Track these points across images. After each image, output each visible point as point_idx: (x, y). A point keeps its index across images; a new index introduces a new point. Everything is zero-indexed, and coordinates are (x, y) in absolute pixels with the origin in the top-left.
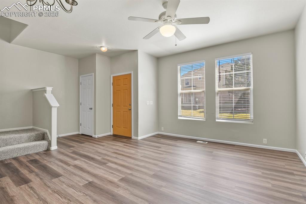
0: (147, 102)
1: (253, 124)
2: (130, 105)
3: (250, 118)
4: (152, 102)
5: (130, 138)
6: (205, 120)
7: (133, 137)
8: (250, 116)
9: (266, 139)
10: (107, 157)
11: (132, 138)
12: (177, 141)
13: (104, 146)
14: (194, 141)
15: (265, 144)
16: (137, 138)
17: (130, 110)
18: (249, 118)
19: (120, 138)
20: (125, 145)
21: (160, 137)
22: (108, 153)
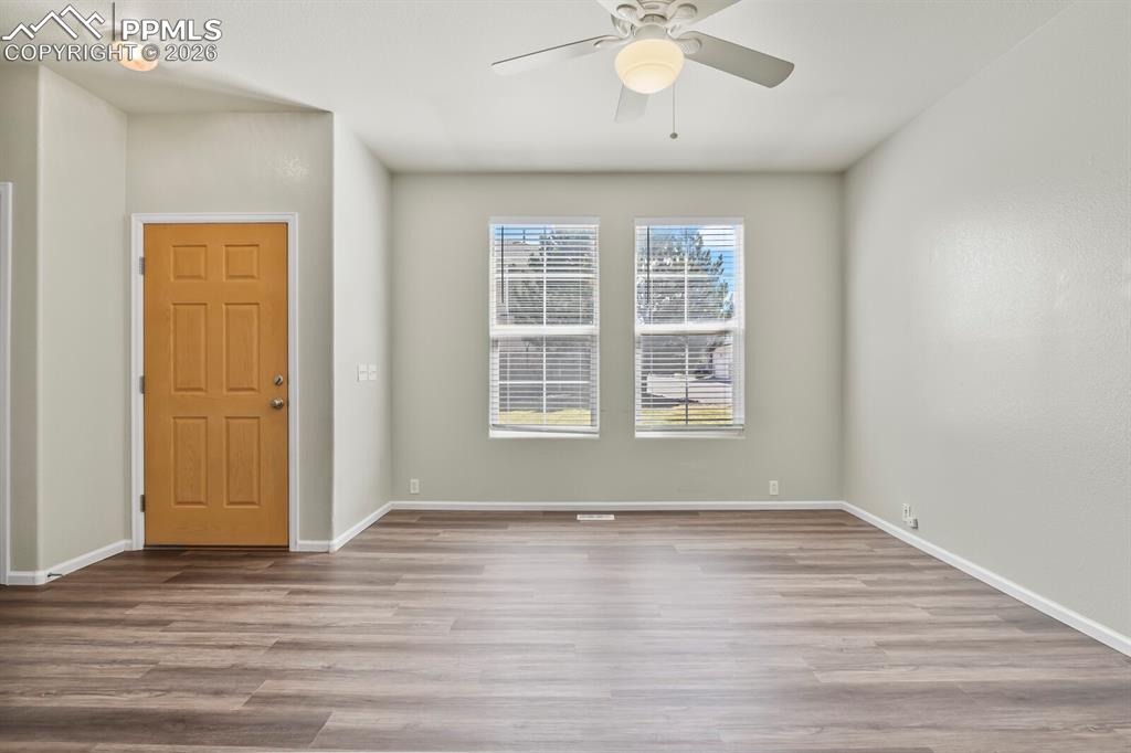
0: (363, 368)
1: (744, 438)
2: (282, 384)
3: (731, 422)
4: (373, 368)
5: (282, 550)
6: (597, 436)
7: (298, 543)
8: (731, 417)
9: (776, 482)
10: (268, 682)
11: (292, 549)
12: (506, 527)
13: (171, 622)
14: (568, 517)
15: (773, 498)
16: (329, 546)
17: (282, 407)
18: (728, 422)
19: (209, 558)
20: (292, 592)
21: (414, 521)
22: (256, 660)
